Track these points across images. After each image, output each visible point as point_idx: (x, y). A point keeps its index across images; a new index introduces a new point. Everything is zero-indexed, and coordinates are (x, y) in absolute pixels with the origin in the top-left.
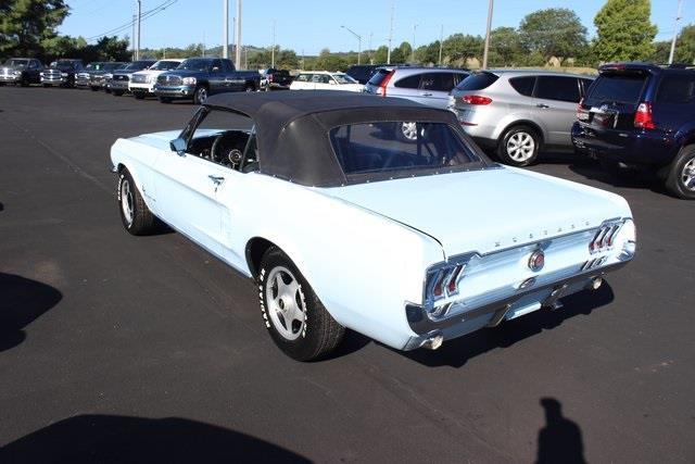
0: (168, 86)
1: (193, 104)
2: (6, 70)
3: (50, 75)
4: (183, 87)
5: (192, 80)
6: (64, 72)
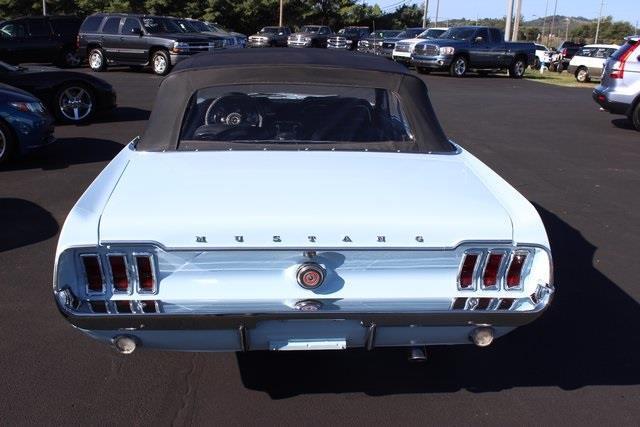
0: (425, 56)
1: (450, 76)
2: (299, 36)
3: (337, 43)
4: (439, 58)
5: (450, 50)
6: (348, 39)
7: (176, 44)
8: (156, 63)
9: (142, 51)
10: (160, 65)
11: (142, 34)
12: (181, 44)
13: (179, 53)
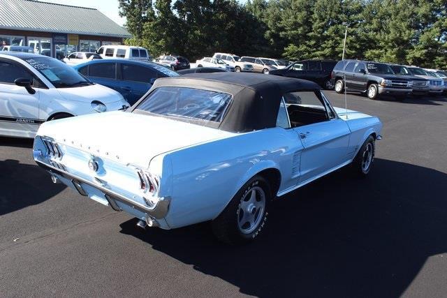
7: (383, 80)
8: (370, 91)
9: (363, 83)
10: (372, 93)
11: (365, 73)
12: (387, 81)
13: (384, 86)
